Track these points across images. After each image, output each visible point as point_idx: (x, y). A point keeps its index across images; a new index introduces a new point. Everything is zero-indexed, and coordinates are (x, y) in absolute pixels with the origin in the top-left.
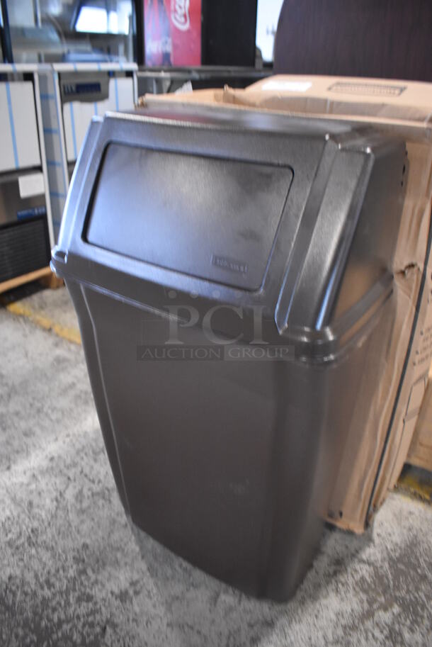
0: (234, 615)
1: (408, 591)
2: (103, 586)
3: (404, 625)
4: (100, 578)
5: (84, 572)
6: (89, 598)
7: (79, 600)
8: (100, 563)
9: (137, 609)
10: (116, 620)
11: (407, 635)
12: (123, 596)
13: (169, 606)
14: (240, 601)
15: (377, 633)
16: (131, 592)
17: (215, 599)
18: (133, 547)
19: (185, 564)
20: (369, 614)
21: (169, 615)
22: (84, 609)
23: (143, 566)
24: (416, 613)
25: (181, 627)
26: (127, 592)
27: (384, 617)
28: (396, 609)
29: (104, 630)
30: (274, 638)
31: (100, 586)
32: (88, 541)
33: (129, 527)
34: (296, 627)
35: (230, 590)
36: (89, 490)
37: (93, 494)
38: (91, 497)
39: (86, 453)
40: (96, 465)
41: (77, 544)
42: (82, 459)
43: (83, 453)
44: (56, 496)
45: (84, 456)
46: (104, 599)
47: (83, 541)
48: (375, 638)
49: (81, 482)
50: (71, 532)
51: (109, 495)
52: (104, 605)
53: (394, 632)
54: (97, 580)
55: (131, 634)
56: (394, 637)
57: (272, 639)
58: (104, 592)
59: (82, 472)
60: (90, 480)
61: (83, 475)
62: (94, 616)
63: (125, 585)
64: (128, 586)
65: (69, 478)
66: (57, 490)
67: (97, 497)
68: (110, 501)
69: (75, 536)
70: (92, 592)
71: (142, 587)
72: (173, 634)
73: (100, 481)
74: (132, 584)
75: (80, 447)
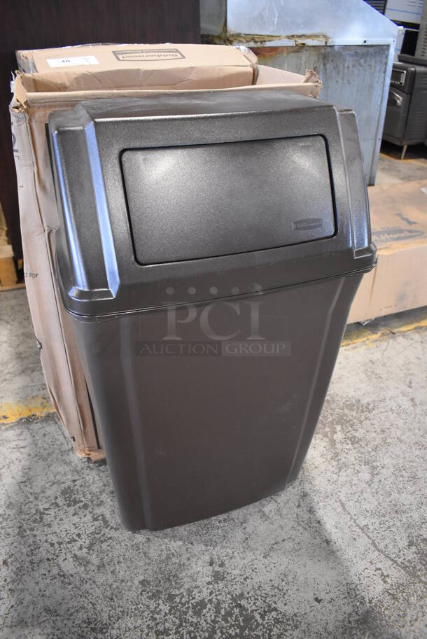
0: (285, 512)
2: (197, 587)
3: (349, 431)
4: (186, 586)
5: (171, 598)
6: (202, 604)
7: (198, 613)
8: (172, 578)
9: (237, 572)
10: (238, 592)
11: (357, 435)
12: (218, 577)
13: (249, 548)
14: (276, 502)
15: (348, 447)
16: (217, 568)
17: (264, 516)
18: (176, 545)
19: (221, 517)
20: (333, 442)
21: (258, 552)
22: (209, 613)
24: (347, 421)
25: (272, 549)
27: (339, 436)
28: (338, 428)
29: (240, 606)
31: (196, 591)
32: (141, 578)
33: (152, 537)
34: (316, 482)
35: (263, 502)
36: (81, 549)
37: (89, 548)
38: (91, 552)
39: (32, 530)
40: (55, 528)
41: (137, 588)
42: (35, 536)
43: (28, 532)
44: (62, 582)
45: (35, 533)
46: (211, 593)
47: (136, 582)
48: (349, 449)
49: (63, 551)
50: (117, 588)
51: (104, 534)
52: (216, 595)
53: (351, 438)
54: (189, 589)
55: (256, 587)
56: (354, 441)
57: (315, 501)
58: (204, 589)
59: (52, 545)
60: (69, 543)
61: (56, 546)
62: (222, 608)
63: (208, 570)
64: (211, 568)
65: (48, 559)
66: (55, 578)
67: (96, 547)
68: (110, 538)
69: (126, 586)
70: (198, 599)
71: (219, 558)
72: (275, 557)
73: (79, 535)
74: (211, 564)
75: (17, 531)
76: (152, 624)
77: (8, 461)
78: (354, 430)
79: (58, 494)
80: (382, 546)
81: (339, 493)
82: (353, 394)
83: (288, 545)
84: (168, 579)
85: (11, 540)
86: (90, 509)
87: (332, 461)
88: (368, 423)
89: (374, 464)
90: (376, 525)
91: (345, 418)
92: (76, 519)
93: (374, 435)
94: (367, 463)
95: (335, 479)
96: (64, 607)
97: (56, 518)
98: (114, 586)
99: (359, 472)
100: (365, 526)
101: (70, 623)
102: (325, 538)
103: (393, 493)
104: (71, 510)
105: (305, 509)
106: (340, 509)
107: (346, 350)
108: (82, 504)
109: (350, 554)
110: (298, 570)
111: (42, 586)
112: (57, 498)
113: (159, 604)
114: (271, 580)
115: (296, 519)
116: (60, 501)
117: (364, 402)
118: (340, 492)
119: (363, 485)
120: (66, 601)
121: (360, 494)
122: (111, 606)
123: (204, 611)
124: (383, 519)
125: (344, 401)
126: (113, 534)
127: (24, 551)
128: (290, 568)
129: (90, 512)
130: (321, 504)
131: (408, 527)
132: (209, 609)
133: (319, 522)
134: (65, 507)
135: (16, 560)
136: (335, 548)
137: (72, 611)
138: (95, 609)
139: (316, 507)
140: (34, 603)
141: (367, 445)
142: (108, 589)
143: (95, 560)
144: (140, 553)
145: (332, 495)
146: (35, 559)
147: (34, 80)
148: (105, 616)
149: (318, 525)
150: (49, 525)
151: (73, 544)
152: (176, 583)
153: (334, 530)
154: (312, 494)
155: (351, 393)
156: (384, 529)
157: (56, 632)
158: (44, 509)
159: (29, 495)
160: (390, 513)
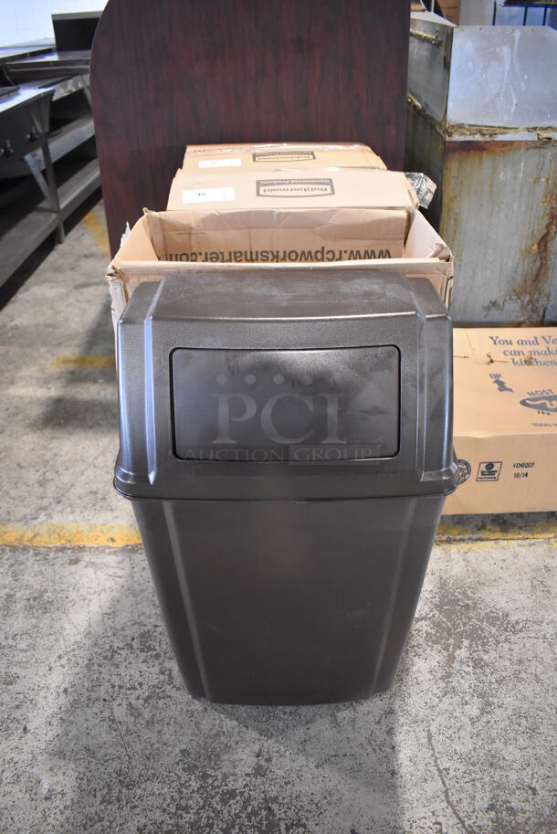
0: (359, 724)
1: (464, 624)
2: (234, 774)
3: (478, 651)
4: (224, 770)
5: (205, 776)
6: (232, 794)
7: (224, 802)
8: (213, 756)
9: (281, 773)
10: (273, 794)
11: (485, 657)
12: (259, 771)
13: (304, 751)
14: (355, 710)
15: (467, 669)
16: (262, 762)
17: (335, 721)
18: (230, 724)
19: (288, 709)
20: (451, 659)
21: (312, 759)
22: (235, 806)
23: (255, 735)
24: (480, 637)
25: (328, 761)
26: (260, 766)
27: (462, 653)
28: (466, 643)
29: (270, 809)
30: (402, 720)
31: (232, 778)
32: (184, 747)
33: (209, 708)
34: (410, 701)
35: (340, 706)
36: (138, 698)
37: (146, 701)
38: (146, 705)
39: (100, 665)
40: (122, 670)
41: (176, 756)
42: (100, 673)
43: (96, 667)
44: (110, 726)
45: (101, 669)
46: (246, 786)
47: (177, 749)
48: (468, 673)
49: (121, 696)
50: (158, 749)
51: (164, 691)
52: (250, 790)
53: (476, 660)
54: (225, 774)
55: (294, 796)
56: (478, 664)
57: (400, 722)
58: (241, 780)
59: (113, 686)
60: (129, 689)
61: (117, 688)
62: (250, 805)
63: (252, 761)
64: (256, 760)
65: (105, 700)
66: (104, 720)
67: (152, 701)
68: (169, 697)
69: (167, 750)
70: (230, 787)
71: (268, 752)
72: (326, 771)
73: (141, 684)
74: (258, 756)
75: (86, 662)
76: (177, 796)
77: (101, 587)
78: (485, 651)
79: (136, 635)
80: (454, 799)
81: (431, 722)
82: (504, 604)
83: (347, 762)
84: (209, 757)
85: (78, 670)
86: (160, 661)
87: (441, 681)
88: (506, 646)
89: (491, 699)
90: (459, 774)
91: (480, 632)
92: (144, 668)
93: (507, 663)
94: (482, 695)
95: (435, 704)
96: (103, 752)
97: (125, 660)
98: (155, 747)
99: (467, 703)
100: (445, 769)
101: (102, 770)
102: (391, 768)
103: (497, 741)
104: (143, 656)
105: (384, 728)
106: (424, 741)
107: (519, 545)
108: (155, 653)
109: (413, 795)
110: (347, 794)
111: (90, 724)
112: (133, 639)
113: (190, 779)
114: (312, 794)
115: (368, 737)
116: (136, 644)
117: (513, 618)
118: (433, 720)
119: (466, 721)
120: (107, 746)
121: (456, 730)
122: (146, 766)
123: (232, 802)
124: (471, 768)
125: (487, 611)
126: (173, 693)
127: (86, 684)
128: (340, 787)
129: (160, 664)
130: (405, 728)
131: (498, 787)
132: (237, 802)
133: (393, 748)
134: (138, 651)
135: (76, 691)
136: (398, 783)
137: (108, 757)
138: (130, 763)
139: (397, 729)
140: (77, 739)
141: (492, 674)
142: (149, 747)
143: (147, 714)
144: (191, 721)
145: (422, 722)
146: (94, 695)
147: (160, 219)
148: (137, 773)
149: (390, 750)
150: (117, 666)
151: (133, 691)
152: (215, 764)
153: (406, 762)
154: (400, 714)
155: (502, 603)
156: (466, 780)
157: (88, 774)
158: (118, 647)
159: (109, 629)
160: (482, 764)
